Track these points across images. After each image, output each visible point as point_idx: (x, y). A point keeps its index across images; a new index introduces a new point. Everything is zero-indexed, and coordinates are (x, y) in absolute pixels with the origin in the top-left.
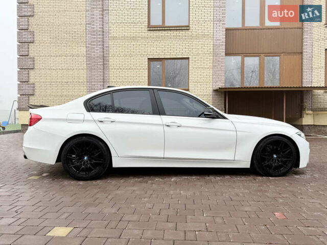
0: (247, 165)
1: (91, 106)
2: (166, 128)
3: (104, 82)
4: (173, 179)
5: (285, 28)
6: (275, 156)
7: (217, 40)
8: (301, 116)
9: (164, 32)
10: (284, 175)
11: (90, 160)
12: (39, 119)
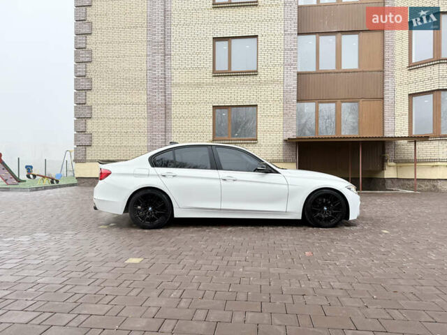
0: (299, 217)
1: (154, 162)
2: (222, 182)
3: (165, 132)
4: (229, 229)
5: (363, 72)
6: (325, 208)
7: (287, 86)
8: (383, 169)
9: (230, 78)
10: (335, 226)
11: (154, 211)
12: (108, 174)
